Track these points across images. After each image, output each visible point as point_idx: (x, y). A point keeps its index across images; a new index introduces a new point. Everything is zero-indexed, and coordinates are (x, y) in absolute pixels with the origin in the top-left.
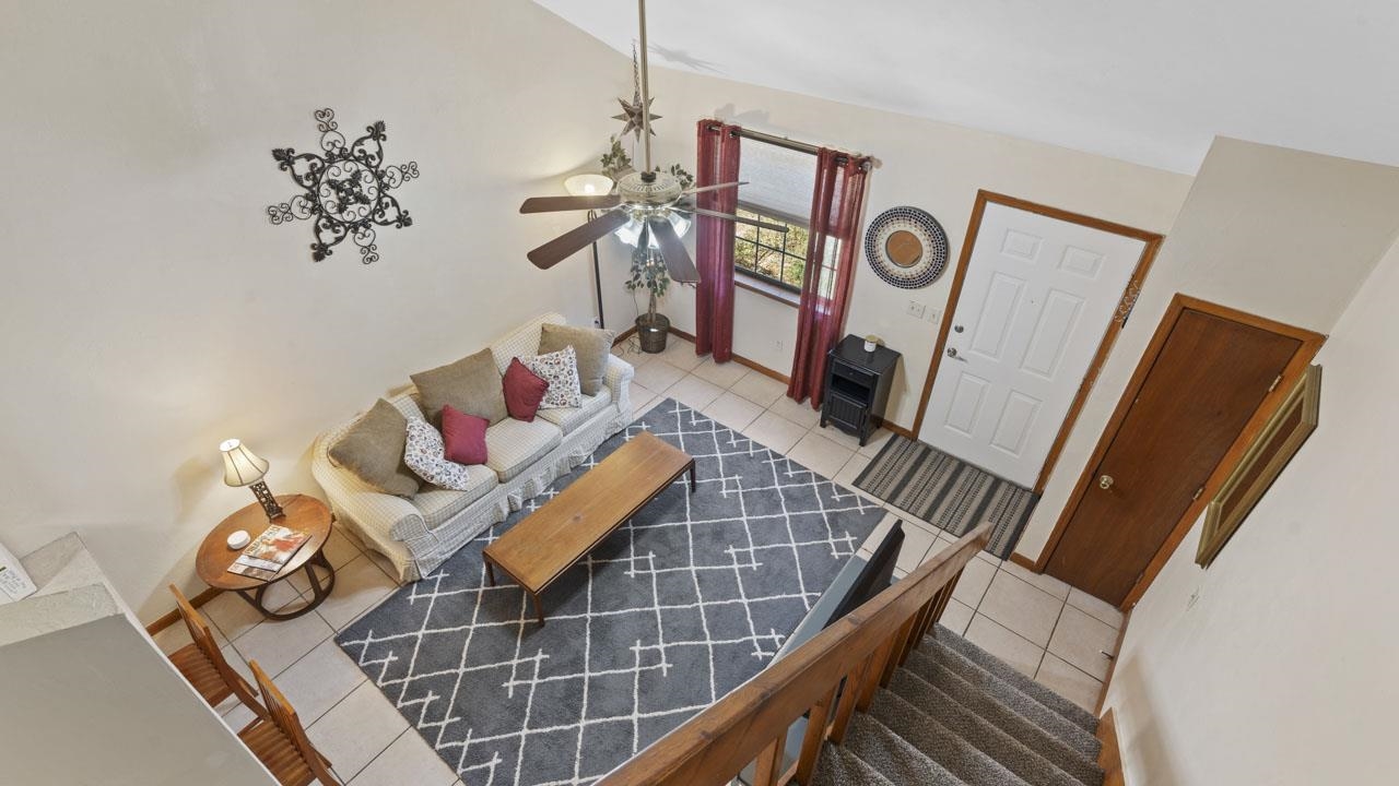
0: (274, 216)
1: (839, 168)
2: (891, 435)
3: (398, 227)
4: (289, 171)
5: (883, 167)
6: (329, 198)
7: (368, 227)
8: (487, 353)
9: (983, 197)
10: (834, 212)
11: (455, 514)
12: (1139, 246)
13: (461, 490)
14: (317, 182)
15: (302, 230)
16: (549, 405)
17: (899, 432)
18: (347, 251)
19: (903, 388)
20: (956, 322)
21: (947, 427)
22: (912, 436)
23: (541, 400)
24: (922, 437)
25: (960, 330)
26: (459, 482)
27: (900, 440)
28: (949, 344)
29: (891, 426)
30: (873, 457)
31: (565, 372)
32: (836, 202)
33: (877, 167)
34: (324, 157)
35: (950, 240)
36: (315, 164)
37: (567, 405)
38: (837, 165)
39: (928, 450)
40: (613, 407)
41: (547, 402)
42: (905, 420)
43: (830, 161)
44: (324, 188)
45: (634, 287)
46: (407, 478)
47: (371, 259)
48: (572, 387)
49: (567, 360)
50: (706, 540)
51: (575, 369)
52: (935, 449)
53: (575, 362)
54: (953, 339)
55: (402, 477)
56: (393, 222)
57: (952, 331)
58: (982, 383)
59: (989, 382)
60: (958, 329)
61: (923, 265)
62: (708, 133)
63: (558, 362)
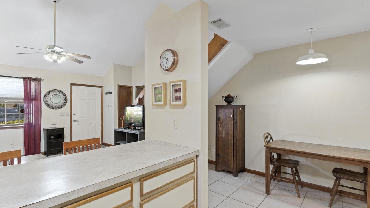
9: (72, 84)
28: (73, 119)
33: (42, 82)
35: (67, 94)
57: (73, 115)
58: (83, 125)
59: (85, 124)
60: (75, 115)
61: (62, 102)
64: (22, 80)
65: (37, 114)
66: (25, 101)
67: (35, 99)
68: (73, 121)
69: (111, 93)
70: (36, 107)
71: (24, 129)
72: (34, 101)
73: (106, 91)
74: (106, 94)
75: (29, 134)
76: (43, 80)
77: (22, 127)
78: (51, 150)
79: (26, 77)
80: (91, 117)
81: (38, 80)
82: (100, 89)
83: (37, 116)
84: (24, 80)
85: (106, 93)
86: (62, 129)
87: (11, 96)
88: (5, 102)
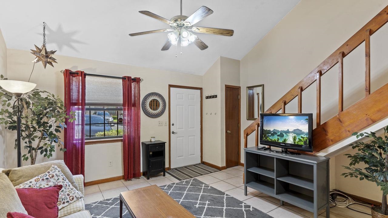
9: (170, 86)
16: (63, 206)
21: (177, 158)
22: (169, 168)
28: (171, 131)
30: (171, 176)
31: (61, 180)
39: (176, 169)
41: (59, 204)
48: (71, 187)
51: (65, 177)
53: (62, 173)
54: (172, 128)
59: (183, 137)
60: (173, 125)
61: (161, 108)
62: (69, 74)
63: (53, 176)
64: (121, 81)
65: (136, 124)
66: (124, 107)
67: (134, 105)
68: (171, 134)
69: (216, 96)
70: (135, 115)
71: (123, 143)
72: (133, 108)
73: (206, 94)
74: (206, 99)
75: (129, 149)
76: (142, 80)
77: (121, 140)
78: (152, 171)
79: (125, 77)
80: (190, 128)
81: (137, 80)
82: (199, 91)
83: (136, 126)
84: (123, 81)
85: (207, 97)
86: (164, 144)
87: (110, 101)
88: (104, 108)
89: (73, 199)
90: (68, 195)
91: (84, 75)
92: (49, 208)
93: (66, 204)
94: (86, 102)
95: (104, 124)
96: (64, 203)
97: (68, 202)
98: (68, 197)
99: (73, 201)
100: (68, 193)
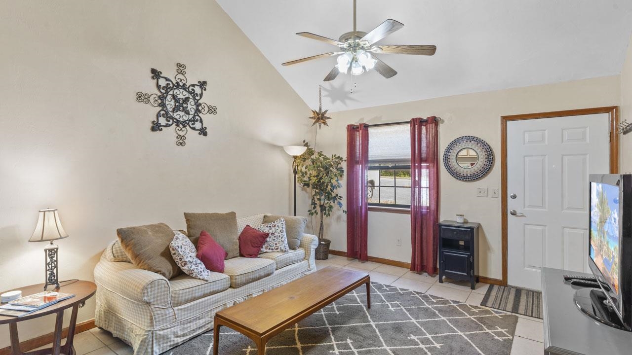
0: (140, 97)
1: (422, 127)
2: (487, 286)
3: (200, 134)
4: (155, 81)
5: (445, 123)
6: (170, 103)
7: (184, 126)
8: (233, 215)
9: (506, 119)
10: (424, 149)
11: (195, 299)
12: (605, 117)
13: (203, 280)
14: (167, 92)
15: (151, 112)
16: (268, 250)
17: (492, 283)
18: (170, 133)
19: (488, 248)
20: (510, 193)
21: (526, 268)
22: (503, 283)
23: (262, 248)
24: (510, 282)
25: (514, 197)
26: (203, 273)
27: (496, 288)
28: (510, 209)
29: (485, 280)
30: (485, 294)
31: (279, 231)
32: (424, 144)
33: (442, 123)
34: (174, 83)
35: (493, 147)
36: (170, 84)
37: (279, 250)
38: (422, 125)
39: (519, 291)
40: (305, 262)
41: (266, 248)
42: (495, 273)
43: (417, 124)
44: (169, 97)
45: (312, 214)
46: (166, 261)
47: (181, 144)
48: (283, 239)
49: (280, 225)
50: (391, 333)
51: (284, 230)
52: (524, 289)
53: (284, 226)
54: (511, 205)
55: (163, 259)
56: (198, 130)
57: (509, 200)
58: (541, 228)
59: (545, 226)
61: (481, 163)
62: (352, 129)
63: (275, 226)
66: (413, 163)
67: (427, 160)
68: (509, 215)
71: (411, 216)
79: (415, 119)
80: (569, 208)
84: (411, 127)
87: (392, 157)
88: (395, 166)
89: (277, 249)
90: (276, 244)
91: (366, 127)
92: (252, 246)
93: (271, 251)
94: (369, 159)
95: (380, 186)
96: (269, 249)
97: (272, 249)
98: (275, 246)
99: (275, 251)
100: (277, 242)
